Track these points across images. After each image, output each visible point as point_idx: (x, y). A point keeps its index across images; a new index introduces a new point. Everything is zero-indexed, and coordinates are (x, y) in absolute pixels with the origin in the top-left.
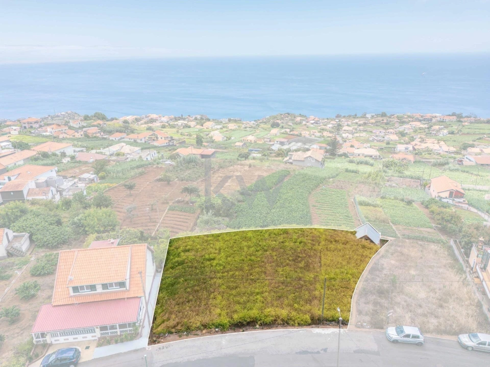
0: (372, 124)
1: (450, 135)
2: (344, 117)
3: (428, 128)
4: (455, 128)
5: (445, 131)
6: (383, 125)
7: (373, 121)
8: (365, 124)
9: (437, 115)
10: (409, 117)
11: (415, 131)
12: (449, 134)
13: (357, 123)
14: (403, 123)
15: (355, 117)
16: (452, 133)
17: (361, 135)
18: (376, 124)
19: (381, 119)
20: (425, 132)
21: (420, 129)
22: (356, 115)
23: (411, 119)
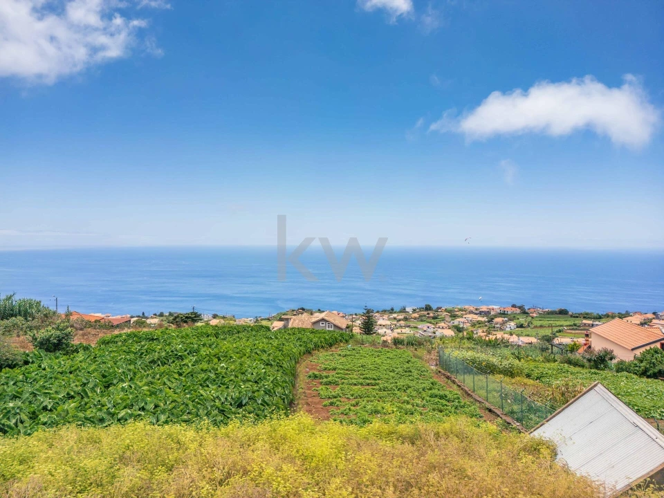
0: (415, 318)
1: (520, 329)
2: (378, 312)
3: (489, 322)
4: (522, 320)
5: (512, 324)
6: (429, 320)
7: (416, 315)
8: (406, 319)
9: (495, 307)
10: (460, 310)
11: (473, 325)
12: (517, 327)
13: (395, 318)
14: (454, 317)
15: (392, 311)
16: (521, 326)
17: (404, 331)
18: (421, 319)
19: (426, 313)
20: (486, 326)
21: (479, 322)
22: (392, 310)
23: (464, 312)
